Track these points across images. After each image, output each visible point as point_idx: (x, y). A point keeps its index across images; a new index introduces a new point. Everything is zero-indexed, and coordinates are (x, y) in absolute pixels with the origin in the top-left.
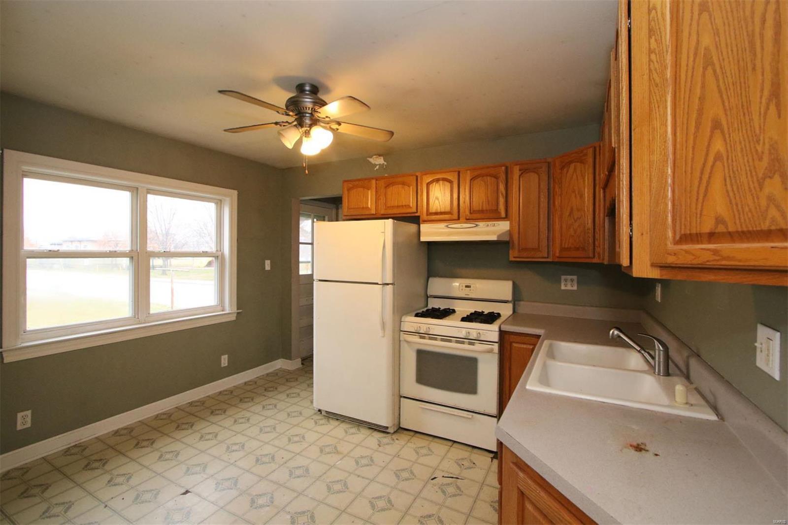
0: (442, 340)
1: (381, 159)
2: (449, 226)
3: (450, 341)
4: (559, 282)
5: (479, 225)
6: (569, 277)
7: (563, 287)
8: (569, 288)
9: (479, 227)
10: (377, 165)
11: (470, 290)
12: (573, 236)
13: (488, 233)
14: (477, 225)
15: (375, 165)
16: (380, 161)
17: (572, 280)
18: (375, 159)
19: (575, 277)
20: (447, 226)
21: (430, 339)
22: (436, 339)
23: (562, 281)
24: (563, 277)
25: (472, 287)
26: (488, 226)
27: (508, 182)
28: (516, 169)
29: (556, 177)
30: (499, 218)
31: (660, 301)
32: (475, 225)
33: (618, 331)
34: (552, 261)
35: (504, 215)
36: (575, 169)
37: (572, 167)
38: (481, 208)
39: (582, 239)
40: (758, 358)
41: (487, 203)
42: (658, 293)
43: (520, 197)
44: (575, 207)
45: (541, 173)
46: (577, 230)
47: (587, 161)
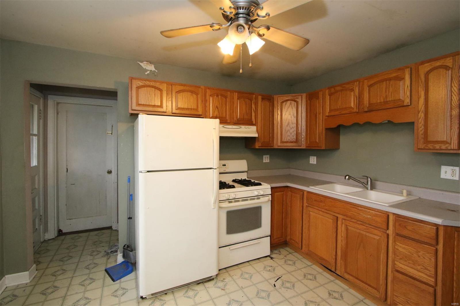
0: (243, 201)
1: (151, 66)
2: (224, 127)
3: (247, 200)
4: (262, 159)
5: (242, 127)
6: (266, 156)
7: (264, 161)
8: (267, 161)
9: (242, 128)
10: (148, 70)
11: (226, 167)
12: (290, 136)
13: (245, 133)
14: (241, 127)
15: (146, 70)
16: (152, 68)
17: (268, 158)
18: (145, 64)
19: (268, 156)
20: (223, 127)
21: (235, 201)
22: (238, 201)
23: (263, 157)
25: (226, 165)
26: (246, 128)
27: (256, 104)
28: (260, 98)
29: (278, 106)
30: (252, 124)
31: (316, 163)
32: (240, 127)
33: (350, 177)
34: (274, 148)
35: (254, 123)
36: (291, 104)
37: (289, 102)
38: (243, 118)
39: (295, 137)
40: (443, 176)
41: (246, 114)
42: (313, 160)
43: (262, 113)
44: (290, 122)
45: (271, 102)
46: (292, 133)
47: (298, 101)
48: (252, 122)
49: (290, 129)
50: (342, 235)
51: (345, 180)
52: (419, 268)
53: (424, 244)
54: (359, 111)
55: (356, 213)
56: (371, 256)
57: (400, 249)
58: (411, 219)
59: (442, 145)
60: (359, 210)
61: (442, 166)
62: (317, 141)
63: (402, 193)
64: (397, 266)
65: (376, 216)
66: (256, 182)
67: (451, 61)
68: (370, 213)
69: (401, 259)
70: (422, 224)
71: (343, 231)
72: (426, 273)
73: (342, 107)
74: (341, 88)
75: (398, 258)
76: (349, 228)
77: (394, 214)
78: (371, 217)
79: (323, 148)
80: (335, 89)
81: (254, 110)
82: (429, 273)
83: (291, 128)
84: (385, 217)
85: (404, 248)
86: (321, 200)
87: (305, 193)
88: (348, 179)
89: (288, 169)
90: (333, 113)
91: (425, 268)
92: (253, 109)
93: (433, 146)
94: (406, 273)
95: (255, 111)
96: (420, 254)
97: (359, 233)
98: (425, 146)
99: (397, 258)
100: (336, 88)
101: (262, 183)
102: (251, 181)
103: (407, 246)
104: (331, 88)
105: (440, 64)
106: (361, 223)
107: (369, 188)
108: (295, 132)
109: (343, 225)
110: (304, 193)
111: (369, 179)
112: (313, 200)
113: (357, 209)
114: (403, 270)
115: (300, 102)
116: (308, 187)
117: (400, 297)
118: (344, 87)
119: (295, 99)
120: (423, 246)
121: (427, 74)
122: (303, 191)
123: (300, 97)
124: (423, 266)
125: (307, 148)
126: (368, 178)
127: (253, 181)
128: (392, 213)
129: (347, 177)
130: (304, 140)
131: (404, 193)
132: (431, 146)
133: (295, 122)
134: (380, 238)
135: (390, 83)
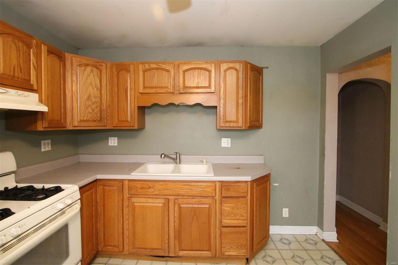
4: (40, 146)
5: (10, 92)
6: (47, 141)
7: (43, 150)
8: (47, 149)
12: (91, 113)
14: (7, 92)
17: (48, 144)
19: (49, 141)
23: (42, 144)
24: (42, 142)
26: (20, 95)
27: (38, 56)
28: (44, 48)
29: (72, 69)
30: (31, 89)
31: (117, 145)
32: (5, 91)
33: (165, 156)
34: (68, 129)
35: (35, 87)
36: (92, 71)
37: (89, 69)
38: (12, 74)
39: (99, 115)
40: (223, 145)
41: (19, 70)
42: (113, 142)
43: (48, 75)
44: (92, 95)
45: (61, 61)
46: (94, 109)
47: (102, 70)
48: (32, 85)
49: (92, 104)
50: (176, 216)
51: (161, 159)
52: (238, 217)
53: (241, 198)
54: (174, 92)
55: (188, 189)
56: (203, 224)
57: (226, 208)
58: (232, 182)
59: (234, 124)
60: (191, 186)
61: (222, 139)
62: (129, 120)
63: (203, 162)
64: (223, 223)
65: (207, 186)
66: (47, 186)
67: (239, 65)
68: (202, 186)
69: (226, 216)
70: (239, 184)
71: (176, 212)
72: (242, 219)
73: (158, 85)
74: (157, 66)
75: (225, 216)
76: (182, 206)
77: (219, 181)
78: (202, 189)
79: (136, 127)
80: (149, 66)
81: (34, 66)
82: (244, 218)
83: (93, 102)
84: (214, 186)
85: (228, 207)
86: (149, 187)
87: (126, 183)
88: (164, 158)
89: (75, 157)
90: (147, 91)
91: (242, 215)
92: (33, 64)
93: (229, 124)
94: (231, 225)
95: (36, 67)
96: (238, 207)
97: (192, 207)
98: (225, 124)
99: (223, 217)
100: (151, 64)
101: (63, 186)
102: (32, 186)
103: (230, 204)
104: (146, 63)
105: (233, 66)
106: (192, 198)
107: (178, 163)
108: (99, 109)
109: (176, 206)
110: (124, 183)
111: (178, 155)
112: (139, 188)
113: (190, 186)
114: (228, 224)
115: (104, 71)
116: (130, 174)
117: (226, 246)
118: (159, 66)
119: (98, 65)
120: (240, 200)
121: (226, 71)
122: (122, 181)
123: (104, 65)
124: (241, 215)
125: (114, 128)
126: (177, 153)
127: (38, 186)
128: (218, 181)
129: (163, 156)
130: (109, 119)
131: (204, 162)
132: (228, 124)
133: (99, 95)
134: (210, 206)
135: (201, 72)
